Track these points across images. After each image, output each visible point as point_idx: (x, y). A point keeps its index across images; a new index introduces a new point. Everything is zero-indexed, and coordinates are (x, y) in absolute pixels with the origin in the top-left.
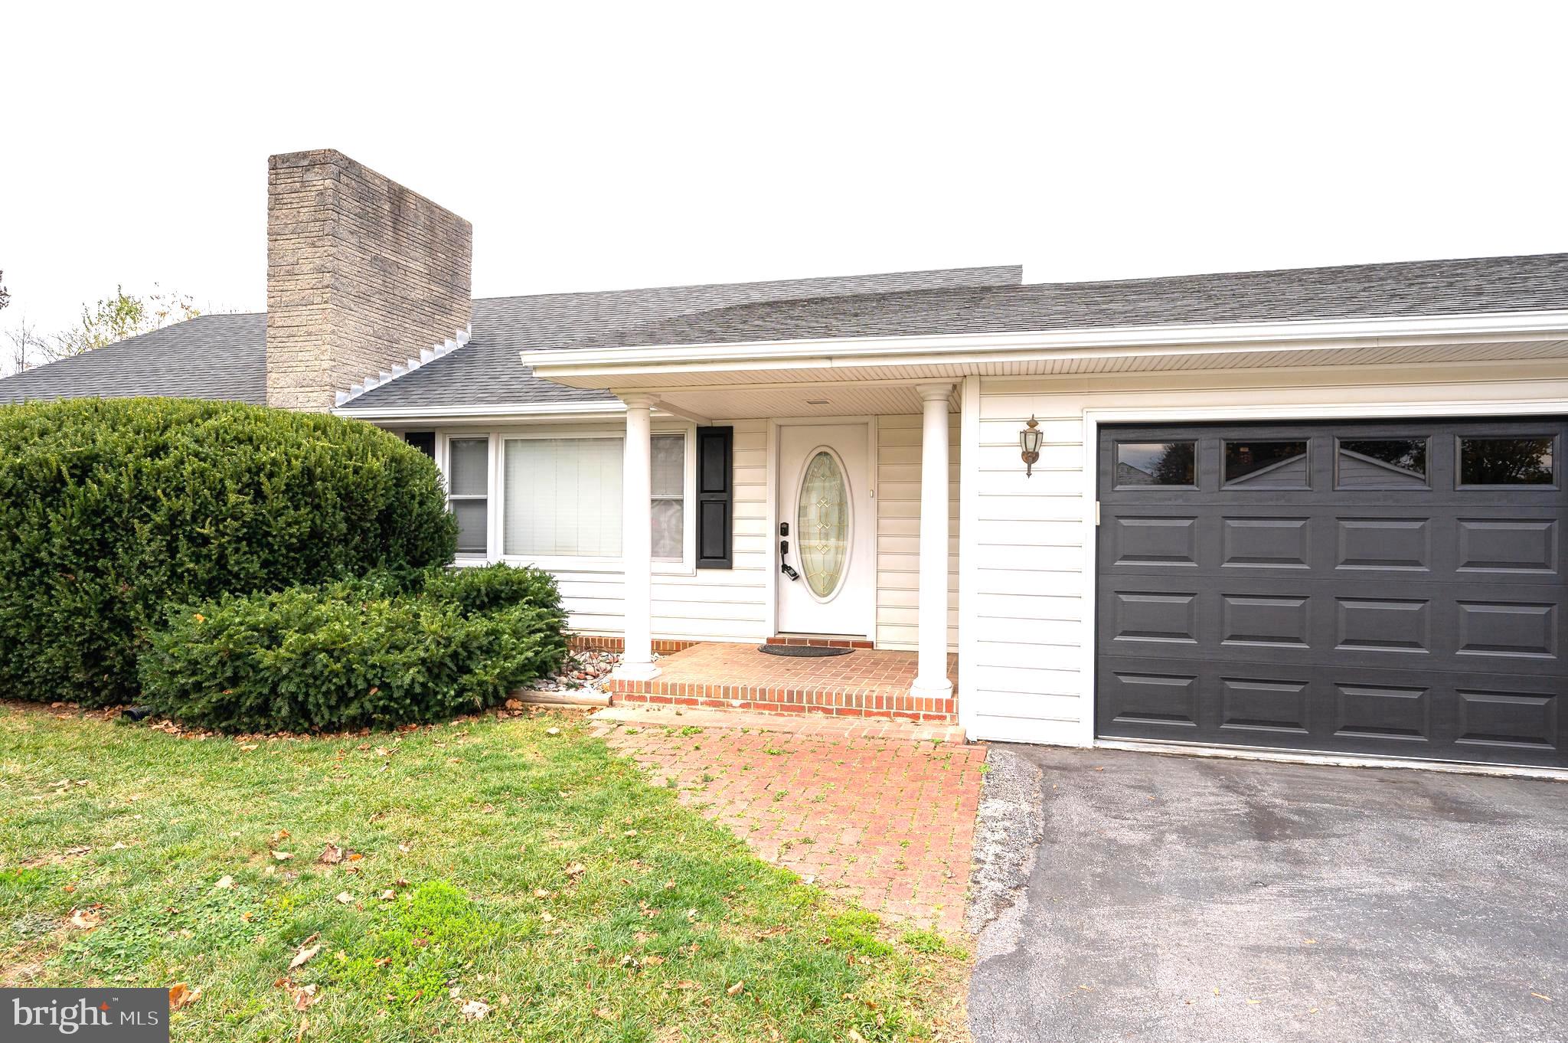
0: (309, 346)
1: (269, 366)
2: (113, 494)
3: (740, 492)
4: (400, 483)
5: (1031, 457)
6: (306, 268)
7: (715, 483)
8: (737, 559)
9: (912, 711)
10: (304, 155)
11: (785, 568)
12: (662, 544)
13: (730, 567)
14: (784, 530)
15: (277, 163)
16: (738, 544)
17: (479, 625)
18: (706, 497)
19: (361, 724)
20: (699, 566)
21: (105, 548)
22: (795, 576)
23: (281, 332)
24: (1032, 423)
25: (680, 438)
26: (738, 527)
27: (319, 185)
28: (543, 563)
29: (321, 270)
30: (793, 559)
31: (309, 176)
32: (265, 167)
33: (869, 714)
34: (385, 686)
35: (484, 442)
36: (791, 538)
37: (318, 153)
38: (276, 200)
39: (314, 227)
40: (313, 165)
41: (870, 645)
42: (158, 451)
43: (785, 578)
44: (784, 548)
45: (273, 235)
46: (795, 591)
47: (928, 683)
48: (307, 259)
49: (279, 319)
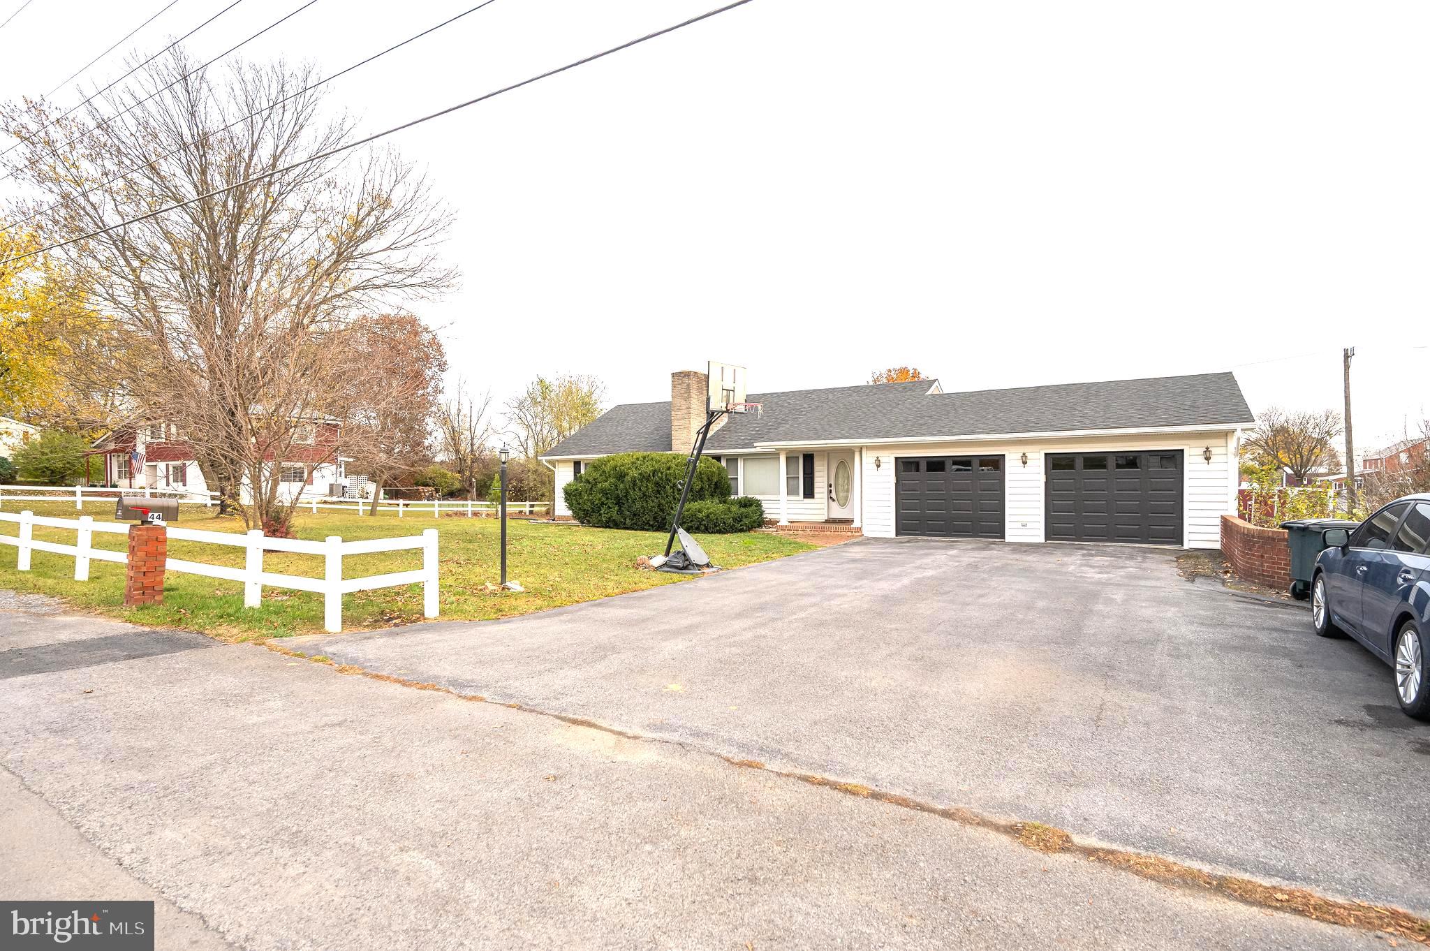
1: (673, 438)
2: (661, 479)
3: (816, 474)
4: (719, 474)
5: (879, 466)
6: (684, 407)
7: (809, 471)
8: (816, 495)
9: (851, 530)
10: (682, 373)
11: (831, 498)
12: (791, 491)
13: (813, 498)
14: (830, 486)
15: (673, 375)
16: (816, 490)
17: (743, 510)
18: (806, 475)
19: (720, 532)
20: (804, 498)
21: (658, 492)
22: (834, 500)
23: (676, 427)
24: (879, 458)
25: (797, 458)
26: (816, 485)
27: (687, 382)
28: (758, 497)
29: (688, 408)
30: (833, 495)
31: (684, 379)
32: (671, 376)
34: (724, 523)
35: (737, 460)
36: (833, 489)
37: (687, 372)
38: (674, 387)
39: (686, 395)
40: (685, 376)
41: (853, 521)
42: (669, 468)
43: (830, 500)
44: (831, 491)
46: (834, 505)
47: (856, 524)
48: (684, 405)
49: (675, 423)
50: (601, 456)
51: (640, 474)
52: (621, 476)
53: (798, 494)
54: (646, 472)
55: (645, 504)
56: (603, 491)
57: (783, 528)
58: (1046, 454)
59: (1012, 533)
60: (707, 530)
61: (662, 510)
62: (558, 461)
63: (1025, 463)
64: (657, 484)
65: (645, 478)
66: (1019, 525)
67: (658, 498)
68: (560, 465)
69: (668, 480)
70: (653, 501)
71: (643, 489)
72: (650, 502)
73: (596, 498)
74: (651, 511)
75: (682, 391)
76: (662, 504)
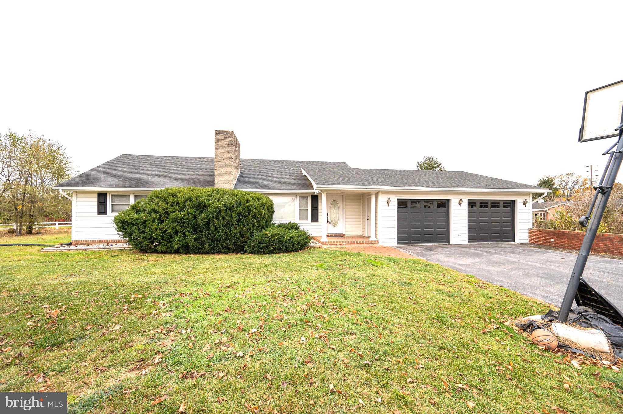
1: (215, 179)
3: (319, 208)
5: (388, 203)
6: (226, 157)
7: (315, 205)
8: (319, 220)
10: (225, 131)
11: (328, 222)
12: (303, 218)
13: (318, 222)
14: (327, 215)
15: (217, 132)
16: (319, 217)
18: (314, 208)
20: (312, 222)
22: (330, 223)
23: (219, 171)
24: (389, 199)
25: (308, 197)
26: (319, 214)
27: (230, 139)
29: (230, 158)
30: (329, 220)
31: (226, 136)
32: (214, 133)
33: (365, 244)
35: (267, 195)
36: (329, 216)
37: (229, 132)
38: (217, 141)
40: (228, 134)
41: (344, 235)
43: (328, 224)
44: (327, 218)
45: (216, 149)
46: (330, 226)
47: (373, 238)
48: (226, 155)
49: (218, 168)
51: (224, 205)
52: (201, 207)
53: (307, 219)
54: (231, 204)
55: (228, 232)
56: (175, 220)
57: (326, 244)
58: (468, 200)
62: (78, 192)
63: (460, 204)
64: (240, 214)
65: (229, 208)
66: (457, 236)
67: (239, 226)
68: (78, 195)
69: (250, 211)
70: (235, 228)
71: (227, 218)
72: (233, 229)
73: (169, 225)
74: (233, 237)
75: (225, 145)
76: (244, 231)
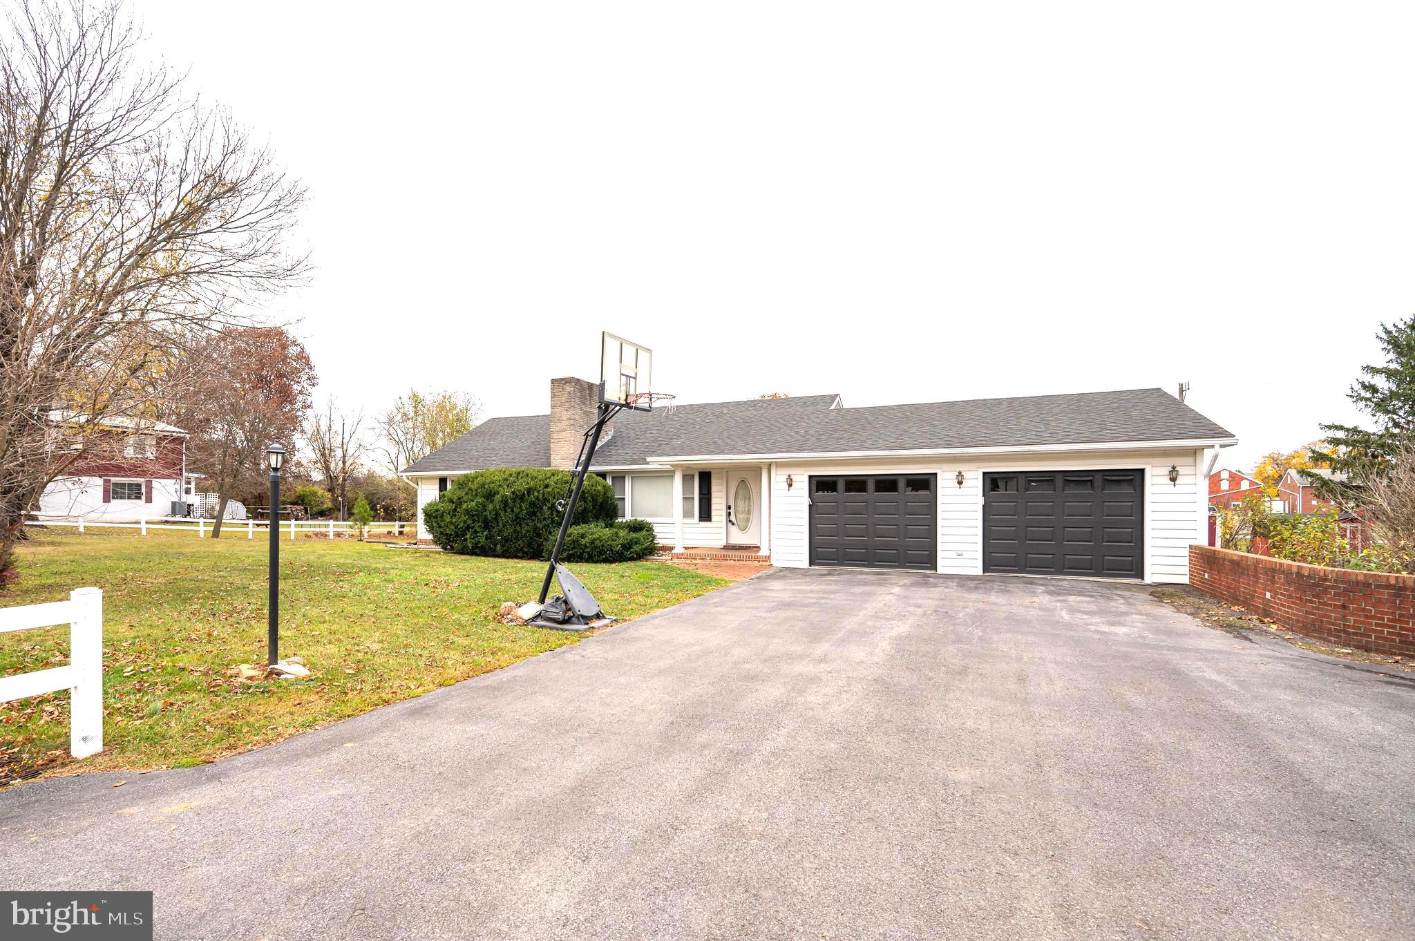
0: (566, 445)
1: (551, 453)
2: (537, 498)
3: (714, 495)
4: (605, 493)
5: (790, 485)
6: (565, 418)
7: (706, 491)
8: (713, 518)
9: (757, 559)
10: (563, 379)
11: (730, 521)
12: (687, 514)
13: (710, 520)
14: (729, 508)
15: (553, 381)
16: (713, 513)
17: (634, 535)
18: (702, 496)
19: (606, 561)
20: (700, 521)
21: (534, 514)
22: (733, 524)
24: (789, 476)
25: (693, 476)
26: (714, 507)
27: (569, 389)
28: (649, 520)
29: (569, 419)
30: (733, 518)
31: (565, 386)
32: (550, 383)
33: (748, 560)
34: (612, 550)
35: (624, 477)
36: (732, 511)
38: (553, 395)
39: (567, 404)
40: (566, 382)
42: (547, 486)
43: (730, 524)
44: (730, 514)
45: (553, 407)
46: (733, 529)
47: (764, 552)
48: (565, 415)
49: (555, 436)
50: (469, 472)
51: (513, 493)
52: (490, 496)
53: (694, 517)
54: (520, 491)
55: (518, 528)
56: (467, 512)
57: (678, 556)
58: (984, 473)
59: (946, 563)
60: (591, 559)
61: (539, 535)
62: (422, 478)
63: (960, 483)
64: (532, 504)
65: (519, 497)
66: (954, 555)
67: (533, 520)
68: (423, 481)
69: (546, 500)
70: (527, 524)
71: (516, 510)
72: (524, 525)
73: (461, 520)
74: (525, 536)
75: (564, 400)
76: (538, 528)
